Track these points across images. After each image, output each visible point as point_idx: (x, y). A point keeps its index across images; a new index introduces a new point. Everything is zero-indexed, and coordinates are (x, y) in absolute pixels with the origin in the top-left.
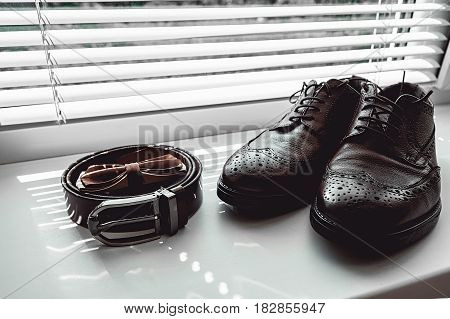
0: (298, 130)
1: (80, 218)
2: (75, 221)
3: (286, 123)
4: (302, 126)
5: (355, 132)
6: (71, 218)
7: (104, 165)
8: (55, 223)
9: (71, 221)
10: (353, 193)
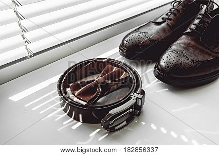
0: (163, 25)
1: (80, 116)
2: (78, 120)
3: (160, 20)
4: (166, 23)
5: (189, 30)
6: (74, 119)
7: (79, 82)
8: (67, 125)
9: (75, 121)
10: (171, 60)
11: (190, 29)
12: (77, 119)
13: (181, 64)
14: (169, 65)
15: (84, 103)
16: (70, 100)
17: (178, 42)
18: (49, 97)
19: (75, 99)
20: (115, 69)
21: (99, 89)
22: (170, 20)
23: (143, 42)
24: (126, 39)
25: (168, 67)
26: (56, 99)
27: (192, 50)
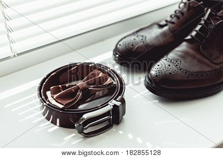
0: (166, 28)
1: (58, 120)
2: (55, 124)
3: (163, 23)
5: (189, 37)
6: (52, 122)
7: (60, 86)
8: (44, 128)
9: (53, 125)
10: (162, 69)
11: (191, 36)
12: (54, 122)
13: (170, 74)
14: (158, 74)
15: (61, 106)
16: (47, 103)
17: (177, 49)
18: (30, 100)
19: (54, 102)
20: (101, 75)
21: (80, 94)
22: (173, 23)
23: (137, 48)
24: (120, 43)
25: (157, 76)
26: (36, 102)
27: (189, 59)
